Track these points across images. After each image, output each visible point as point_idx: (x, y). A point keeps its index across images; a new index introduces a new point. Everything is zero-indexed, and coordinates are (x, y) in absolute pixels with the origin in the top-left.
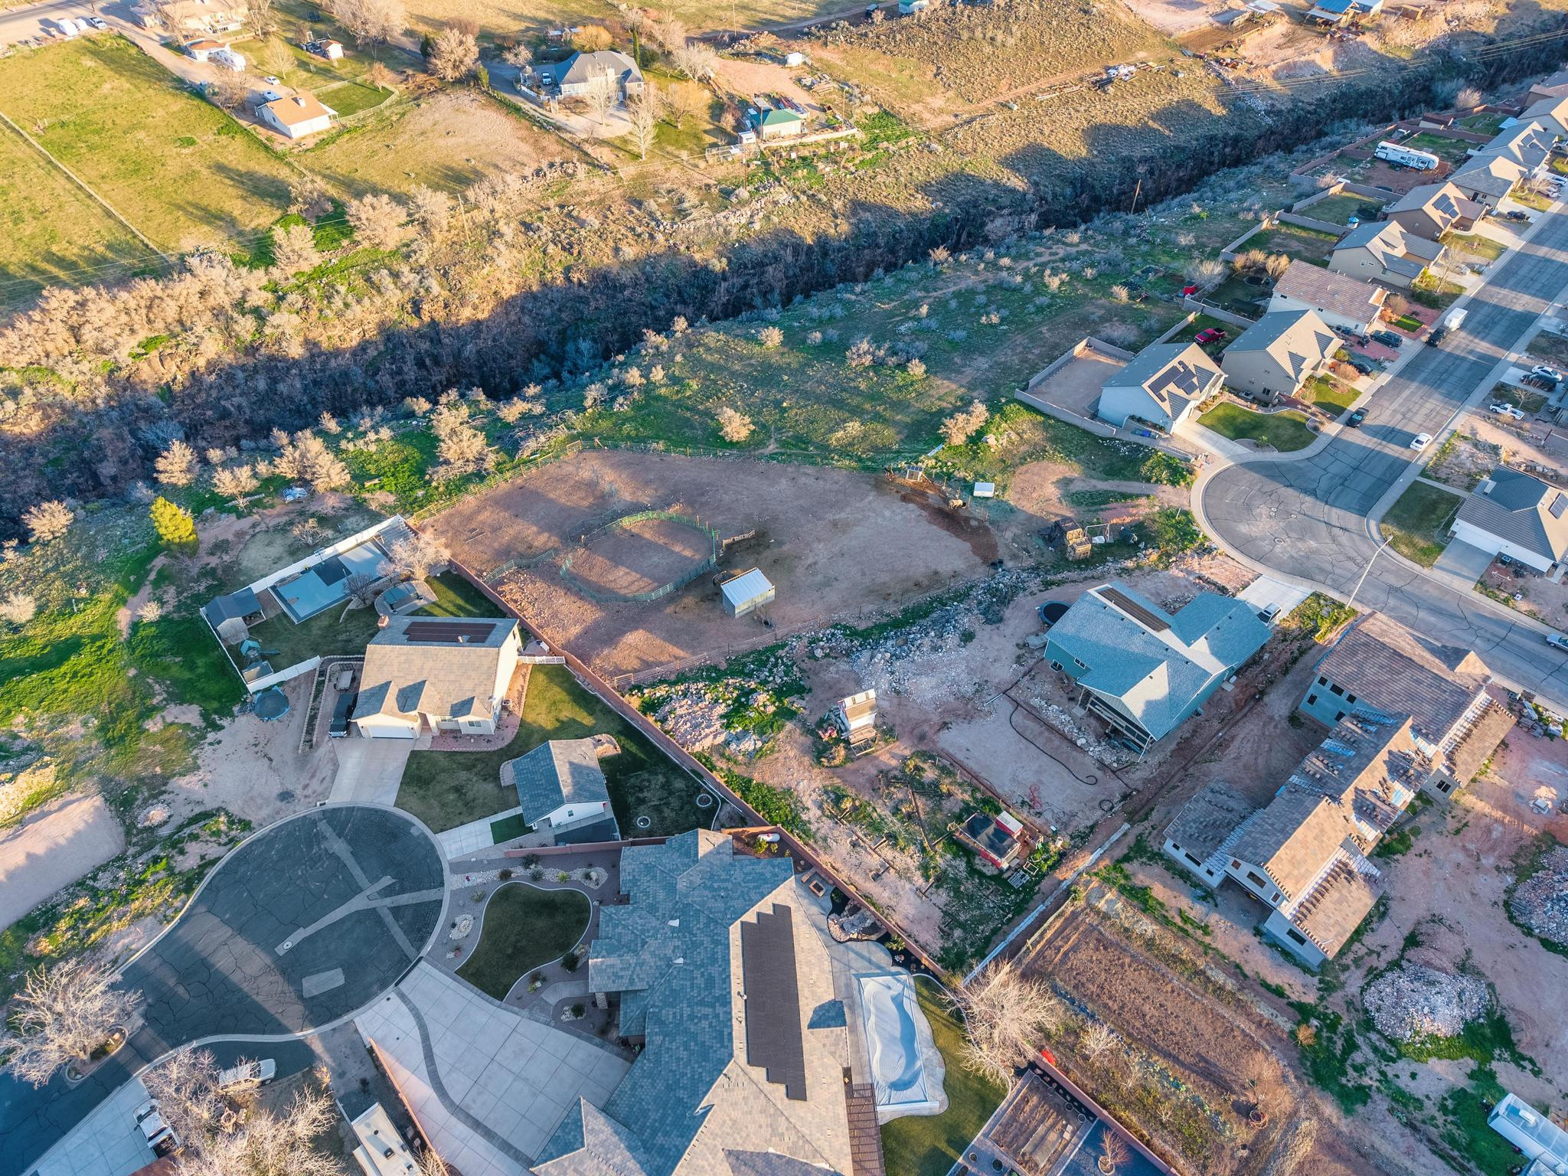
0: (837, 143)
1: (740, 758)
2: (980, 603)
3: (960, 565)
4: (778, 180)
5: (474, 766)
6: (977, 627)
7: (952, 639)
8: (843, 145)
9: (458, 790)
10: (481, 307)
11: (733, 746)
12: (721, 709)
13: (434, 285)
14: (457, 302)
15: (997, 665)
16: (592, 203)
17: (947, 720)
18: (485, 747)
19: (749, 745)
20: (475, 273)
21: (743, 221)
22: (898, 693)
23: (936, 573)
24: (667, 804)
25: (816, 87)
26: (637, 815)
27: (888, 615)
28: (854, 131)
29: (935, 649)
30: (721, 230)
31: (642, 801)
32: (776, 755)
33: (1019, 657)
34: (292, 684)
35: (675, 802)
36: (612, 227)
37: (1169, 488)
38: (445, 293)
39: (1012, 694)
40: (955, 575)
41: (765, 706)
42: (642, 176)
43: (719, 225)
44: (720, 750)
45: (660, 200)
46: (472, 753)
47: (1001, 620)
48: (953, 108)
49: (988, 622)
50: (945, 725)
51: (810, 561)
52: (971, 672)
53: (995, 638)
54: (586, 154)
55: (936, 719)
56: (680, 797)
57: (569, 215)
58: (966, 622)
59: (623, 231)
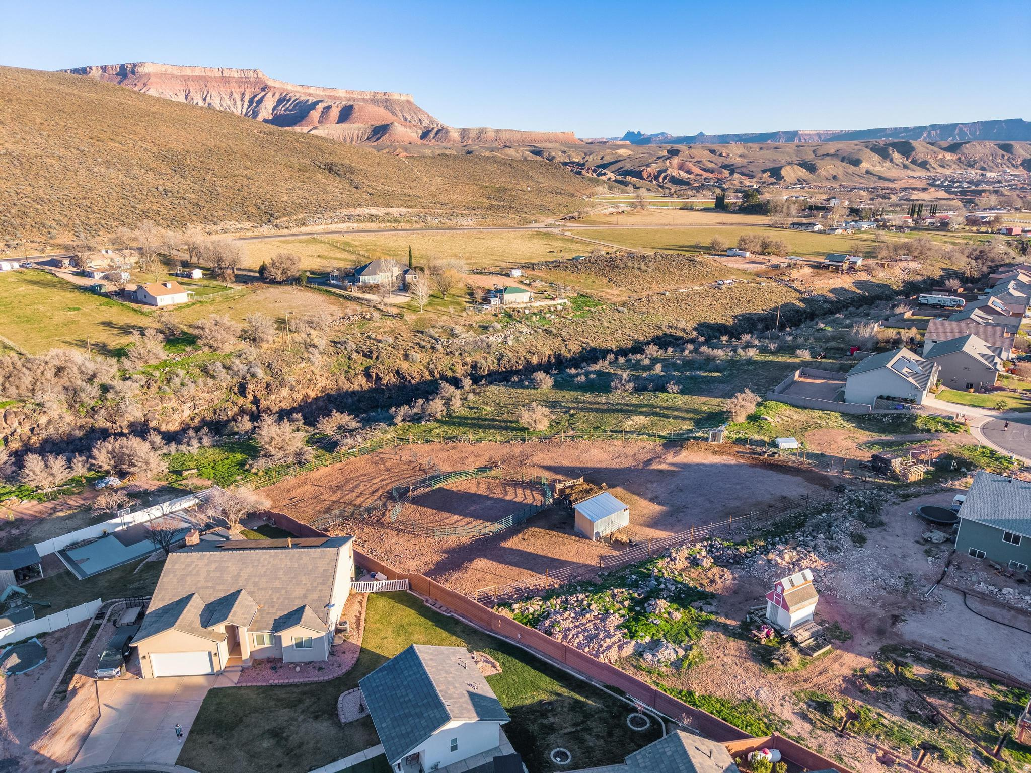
0: (555, 306)
1: (664, 669)
4: (519, 322)
5: (300, 701)
6: (862, 530)
7: (844, 540)
8: (559, 307)
9: (276, 734)
10: (297, 388)
11: (649, 656)
13: (259, 372)
14: (278, 383)
15: (910, 560)
16: (386, 331)
17: (895, 613)
18: (315, 677)
19: (668, 654)
20: (294, 367)
21: (500, 340)
23: (784, 497)
24: (588, 730)
25: (533, 284)
26: (549, 747)
28: (565, 301)
29: (834, 549)
30: (485, 344)
31: (551, 729)
32: (709, 662)
33: (927, 551)
35: (597, 727)
36: (403, 343)
38: (268, 379)
39: (949, 583)
40: (804, 498)
41: (669, 613)
43: (482, 341)
45: (437, 330)
46: (296, 686)
47: (882, 524)
49: (871, 526)
50: (897, 618)
52: (886, 567)
53: (890, 538)
54: (380, 310)
55: (881, 613)
56: (603, 720)
57: (369, 337)
58: (847, 527)
59: (411, 344)
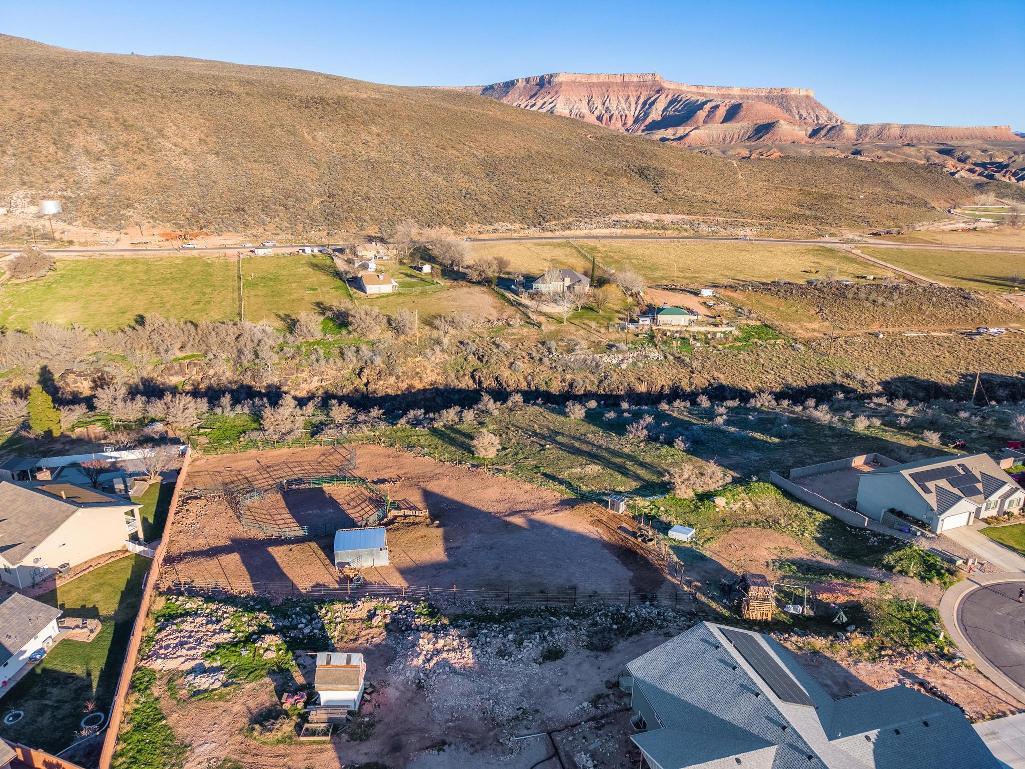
0: (715, 333)
1: (183, 692)
2: (595, 624)
3: (606, 587)
4: (656, 345)
8: (719, 335)
11: (191, 678)
13: (378, 360)
14: (387, 372)
15: (564, 696)
16: (514, 339)
17: (449, 739)
20: (409, 359)
21: (614, 362)
22: (420, 686)
23: (574, 588)
24: (57, 709)
25: (715, 307)
26: (20, 707)
28: (733, 329)
30: (594, 363)
31: (41, 696)
36: (518, 351)
37: (916, 581)
38: (383, 366)
39: (558, 738)
42: (558, 332)
43: (594, 360)
44: (172, 678)
48: (826, 331)
50: (440, 745)
51: (457, 544)
54: (529, 318)
55: (436, 732)
57: (493, 342)
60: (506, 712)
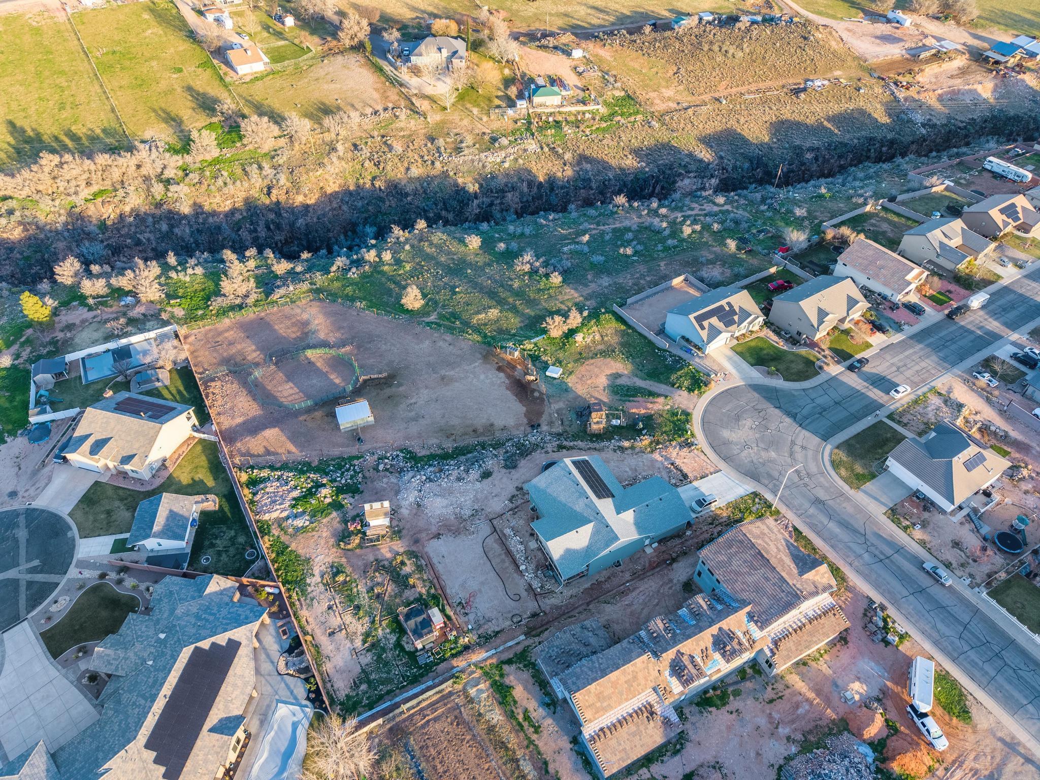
0: (584, 113)
1: (290, 530)
2: (507, 452)
3: (511, 422)
4: (533, 135)
5: (126, 499)
6: (496, 469)
7: (474, 474)
8: (587, 116)
9: (109, 513)
10: (309, 196)
11: (290, 521)
12: (296, 494)
13: (283, 179)
14: (294, 191)
15: (496, 499)
16: (403, 136)
17: (441, 532)
18: (139, 488)
19: (299, 523)
20: (311, 174)
21: (498, 160)
22: (419, 505)
23: (492, 425)
24: (227, 551)
25: (585, 74)
26: (205, 554)
27: (443, 449)
28: (599, 107)
29: (459, 479)
30: (481, 164)
31: (212, 545)
32: (314, 533)
33: (513, 496)
34: (59, 423)
35: (232, 551)
36: (410, 154)
37: (685, 393)
38: (289, 184)
39: (495, 522)
40: (504, 429)
41: (325, 497)
42: (443, 122)
43: (480, 160)
44: (279, 522)
45: (448, 140)
46: (129, 490)
47: (515, 467)
48: (679, 98)
49: (506, 467)
50: (438, 536)
51: (413, 401)
52: (476, 500)
53: (505, 480)
54: (413, 104)
55: (434, 529)
56: (238, 549)
57: (385, 143)
58: (490, 464)
59: (416, 157)
60: (467, 512)
